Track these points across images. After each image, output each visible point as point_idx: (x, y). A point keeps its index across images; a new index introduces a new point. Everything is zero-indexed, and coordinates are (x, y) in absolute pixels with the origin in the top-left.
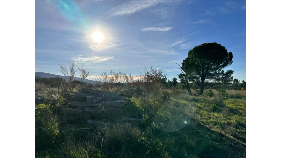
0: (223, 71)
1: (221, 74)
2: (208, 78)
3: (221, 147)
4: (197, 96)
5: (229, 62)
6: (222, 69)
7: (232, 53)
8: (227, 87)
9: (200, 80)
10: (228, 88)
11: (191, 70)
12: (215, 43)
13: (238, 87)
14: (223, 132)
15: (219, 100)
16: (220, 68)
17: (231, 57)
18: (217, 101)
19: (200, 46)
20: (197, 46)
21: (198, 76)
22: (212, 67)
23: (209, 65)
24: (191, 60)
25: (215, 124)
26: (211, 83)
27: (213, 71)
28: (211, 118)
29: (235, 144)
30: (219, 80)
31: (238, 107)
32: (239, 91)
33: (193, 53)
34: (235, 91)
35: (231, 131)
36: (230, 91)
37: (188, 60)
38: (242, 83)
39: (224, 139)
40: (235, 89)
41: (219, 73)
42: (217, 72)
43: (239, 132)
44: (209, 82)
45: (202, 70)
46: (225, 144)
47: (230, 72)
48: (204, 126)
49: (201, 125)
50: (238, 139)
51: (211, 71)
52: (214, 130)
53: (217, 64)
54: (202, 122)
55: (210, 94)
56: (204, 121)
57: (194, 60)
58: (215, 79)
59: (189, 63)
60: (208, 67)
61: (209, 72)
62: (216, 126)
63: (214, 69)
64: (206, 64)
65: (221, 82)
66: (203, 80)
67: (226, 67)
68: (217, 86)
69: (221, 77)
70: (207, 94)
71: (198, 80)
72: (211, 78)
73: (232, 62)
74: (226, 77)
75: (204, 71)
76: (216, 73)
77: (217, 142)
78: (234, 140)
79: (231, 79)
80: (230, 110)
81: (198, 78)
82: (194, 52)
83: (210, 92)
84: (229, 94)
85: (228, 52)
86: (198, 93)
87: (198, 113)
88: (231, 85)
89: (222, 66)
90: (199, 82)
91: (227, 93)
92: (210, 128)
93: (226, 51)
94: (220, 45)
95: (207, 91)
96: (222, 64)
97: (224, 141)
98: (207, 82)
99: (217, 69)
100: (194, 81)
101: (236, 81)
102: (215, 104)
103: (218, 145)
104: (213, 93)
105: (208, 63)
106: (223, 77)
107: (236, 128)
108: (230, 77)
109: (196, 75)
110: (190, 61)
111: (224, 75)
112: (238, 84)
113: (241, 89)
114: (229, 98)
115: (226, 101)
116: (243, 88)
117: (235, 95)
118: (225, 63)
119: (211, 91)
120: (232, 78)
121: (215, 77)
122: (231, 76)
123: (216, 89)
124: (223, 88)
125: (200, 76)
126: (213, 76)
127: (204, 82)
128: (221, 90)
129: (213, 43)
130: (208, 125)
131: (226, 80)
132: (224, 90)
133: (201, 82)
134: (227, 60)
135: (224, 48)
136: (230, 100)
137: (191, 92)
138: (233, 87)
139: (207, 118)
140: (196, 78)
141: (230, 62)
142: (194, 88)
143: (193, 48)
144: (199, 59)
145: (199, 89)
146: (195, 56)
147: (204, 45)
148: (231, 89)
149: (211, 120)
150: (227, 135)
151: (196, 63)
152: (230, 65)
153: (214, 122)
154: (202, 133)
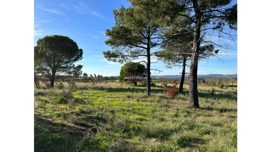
0: (74, 65)
1: (72, 68)
2: (59, 71)
3: (60, 137)
4: (46, 89)
5: (79, 57)
6: (74, 63)
7: (82, 50)
8: (77, 80)
9: (51, 72)
10: (79, 81)
11: (41, 60)
12: (68, 37)
13: (86, 80)
14: (65, 122)
15: (67, 93)
16: (71, 62)
17: (82, 53)
18: (65, 93)
19: (52, 37)
20: (48, 36)
21: (48, 68)
22: (63, 60)
23: (61, 58)
24: (41, 50)
25: (59, 116)
26: (62, 76)
27: (64, 64)
28: (55, 111)
29: (74, 130)
30: (70, 73)
31: (83, 97)
32: (87, 83)
33: (43, 42)
34: (84, 83)
35: (73, 120)
36: (80, 83)
37: (37, 49)
38: (90, 76)
39: (65, 128)
40: (84, 82)
41: (70, 66)
42: (69, 66)
43: (80, 119)
44: (60, 75)
45: (53, 62)
46: (65, 133)
47: (80, 67)
48: (46, 120)
49: (43, 120)
50: (78, 125)
51: (63, 64)
52: (56, 122)
53: (68, 58)
54: (45, 117)
55: (60, 87)
56: (48, 114)
57: (44, 50)
58: (66, 72)
59: (38, 52)
60: (60, 59)
61: (60, 65)
62: (60, 118)
63: (66, 63)
64: (58, 56)
65: (72, 75)
66: (54, 72)
67: (76, 62)
68: (68, 79)
69: (72, 70)
70: (57, 87)
71: (48, 73)
72: (62, 71)
73: (82, 58)
74: (76, 71)
75: (56, 63)
76: (67, 66)
77: (57, 133)
78: (74, 127)
79: (80, 73)
80: (76, 101)
81: (48, 71)
82: (45, 41)
83: (60, 85)
84: (79, 86)
85: (79, 48)
86: (48, 86)
87: (42, 107)
88: (81, 78)
89: (73, 60)
90: (50, 74)
91: (76, 85)
92: (52, 121)
93: (77, 47)
94: (72, 40)
95: (57, 84)
96: (73, 59)
97: (65, 130)
98: (58, 75)
99: (69, 62)
100: (44, 73)
101: (85, 74)
102: (63, 96)
103: (57, 136)
104: (63, 85)
105: (60, 56)
106: (74, 71)
107: (78, 116)
108: (79, 71)
109: (46, 66)
110: (39, 51)
111: (75, 68)
112: (87, 77)
113: (88, 82)
114: (78, 89)
115: (75, 93)
116: (90, 81)
117: (83, 87)
118: (76, 58)
119: (61, 83)
120: (82, 72)
121: (67, 70)
122: (81, 70)
123: (67, 82)
124: (73, 81)
125: (51, 69)
126: (64, 69)
127: (55, 74)
128: (71, 83)
129: (65, 37)
130: (51, 118)
131: (77, 74)
132: (74, 83)
133: (51, 74)
134: (78, 56)
135: (76, 44)
136: (79, 92)
137: (39, 85)
138: (83, 80)
139: (51, 111)
140: (46, 70)
141: (81, 58)
142: (43, 81)
143: (44, 38)
144: (50, 50)
145: (49, 82)
146: (46, 47)
147: (56, 36)
148: (81, 82)
149: (55, 112)
150: (68, 124)
151: (46, 54)
152: (80, 60)
153: (58, 114)
154: (42, 128)
